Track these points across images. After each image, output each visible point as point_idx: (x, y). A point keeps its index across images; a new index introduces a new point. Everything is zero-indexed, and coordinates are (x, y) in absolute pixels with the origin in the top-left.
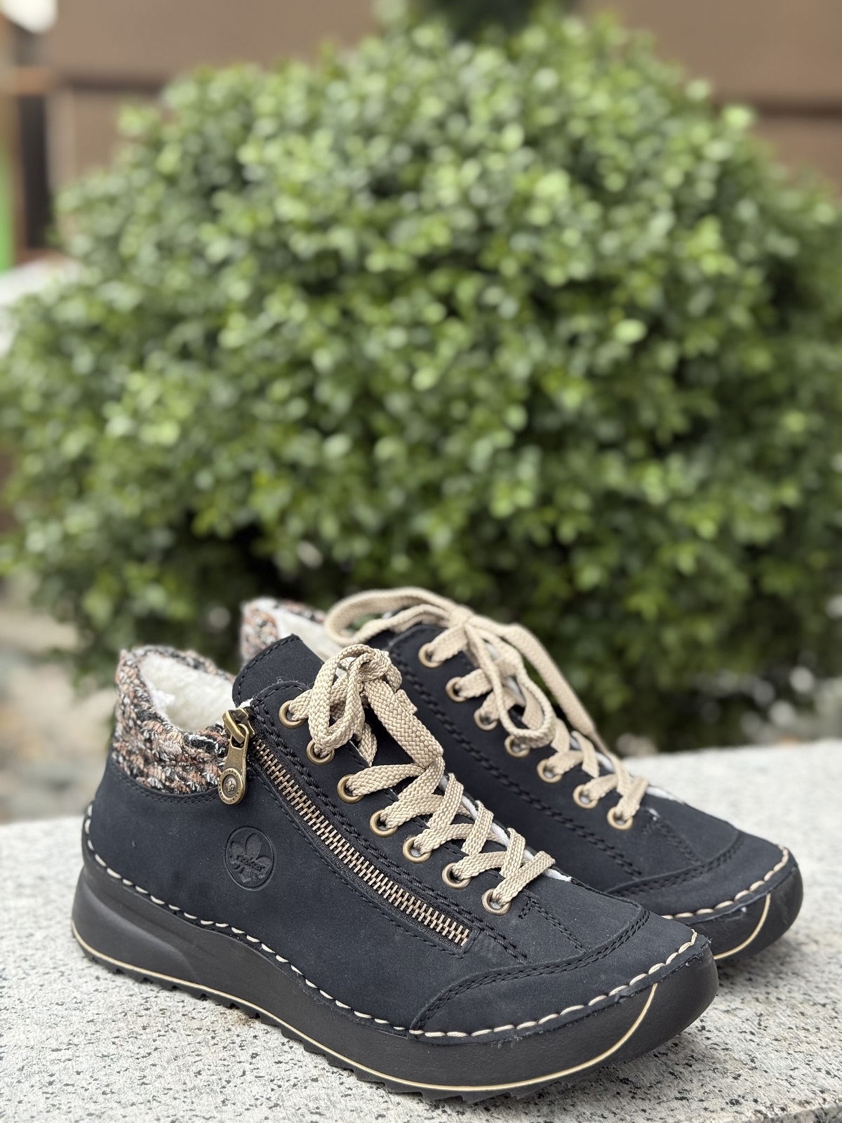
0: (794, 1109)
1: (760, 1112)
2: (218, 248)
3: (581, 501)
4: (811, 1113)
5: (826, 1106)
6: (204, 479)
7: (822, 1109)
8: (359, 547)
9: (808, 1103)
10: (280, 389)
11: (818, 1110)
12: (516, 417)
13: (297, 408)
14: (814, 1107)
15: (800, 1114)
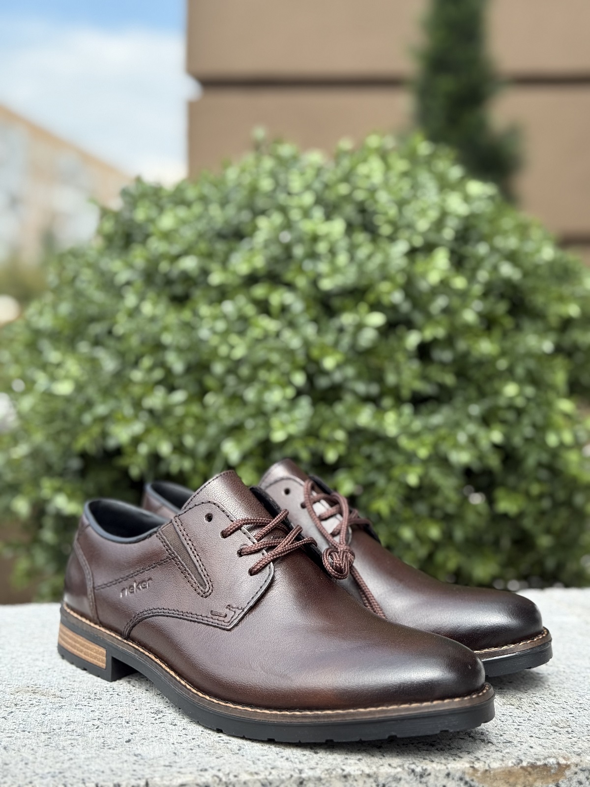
0: (244, 777)
1: (218, 777)
2: (124, 276)
3: (340, 435)
4: (258, 782)
5: (270, 778)
6: (87, 418)
7: (266, 779)
8: (187, 464)
9: (257, 773)
10: (147, 362)
11: (263, 779)
12: (299, 379)
13: (158, 374)
14: (261, 777)
15: (249, 781)
